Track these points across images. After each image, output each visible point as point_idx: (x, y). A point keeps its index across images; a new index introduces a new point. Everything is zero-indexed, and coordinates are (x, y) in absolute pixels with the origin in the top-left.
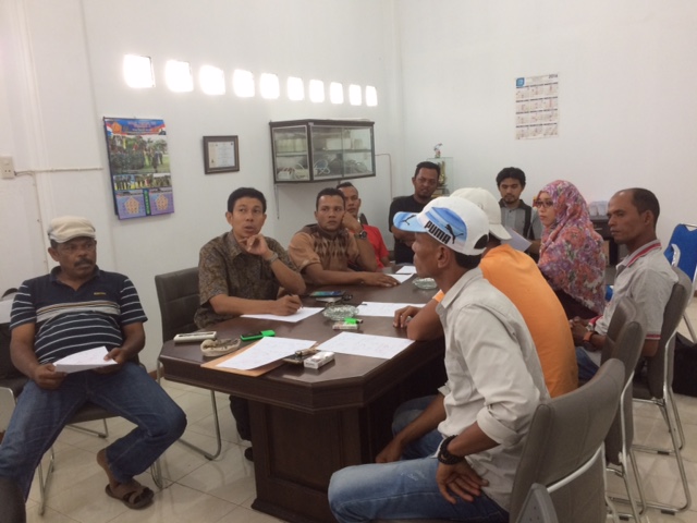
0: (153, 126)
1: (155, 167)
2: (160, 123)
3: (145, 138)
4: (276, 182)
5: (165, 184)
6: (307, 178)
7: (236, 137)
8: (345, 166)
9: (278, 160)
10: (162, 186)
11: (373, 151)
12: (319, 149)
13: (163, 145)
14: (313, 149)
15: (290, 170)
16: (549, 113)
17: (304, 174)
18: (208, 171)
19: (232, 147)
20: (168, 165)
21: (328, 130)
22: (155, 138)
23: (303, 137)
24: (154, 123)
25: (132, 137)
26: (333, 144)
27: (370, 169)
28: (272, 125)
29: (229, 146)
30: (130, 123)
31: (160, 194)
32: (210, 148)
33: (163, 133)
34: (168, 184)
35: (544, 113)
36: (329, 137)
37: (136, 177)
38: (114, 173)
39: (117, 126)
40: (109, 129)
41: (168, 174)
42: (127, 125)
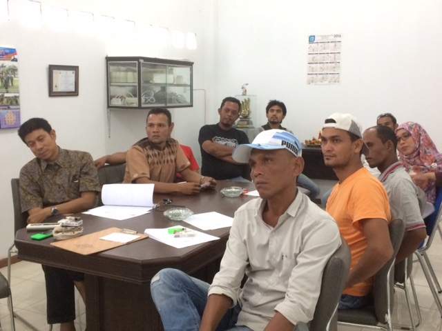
0: (6, 54)
1: (6, 88)
2: (13, 52)
4: (109, 107)
5: (14, 102)
6: (136, 105)
7: (78, 67)
8: (168, 97)
9: (112, 89)
10: (11, 104)
11: (191, 86)
12: (147, 82)
13: (14, 70)
14: (142, 82)
15: (122, 98)
16: (334, 65)
17: (134, 101)
18: (52, 94)
19: (74, 75)
20: (17, 87)
21: (154, 66)
22: (8, 64)
23: (134, 71)
24: (7, 51)
26: (158, 78)
27: (188, 100)
28: (108, 59)
29: (71, 74)
31: (10, 111)
32: (54, 75)
33: (15, 60)
34: (17, 103)
35: (330, 65)
36: (156, 72)
41: (17, 94)
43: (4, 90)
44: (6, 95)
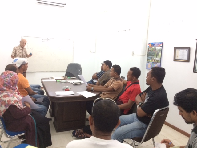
0: (159, 44)
3: (156, 48)
10: (157, 62)
18: (175, 60)
19: (187, 52)
25: (153, 47)
30: (154, 44)
31: (156, 64)
32: (176, 52)
37: (152, 59)
38: (148, 57)
39: (151, 45)
40: (149, 46)
41: (160, 59)
42: (153, 44)
43: (156, 57)
44: (156, 59)
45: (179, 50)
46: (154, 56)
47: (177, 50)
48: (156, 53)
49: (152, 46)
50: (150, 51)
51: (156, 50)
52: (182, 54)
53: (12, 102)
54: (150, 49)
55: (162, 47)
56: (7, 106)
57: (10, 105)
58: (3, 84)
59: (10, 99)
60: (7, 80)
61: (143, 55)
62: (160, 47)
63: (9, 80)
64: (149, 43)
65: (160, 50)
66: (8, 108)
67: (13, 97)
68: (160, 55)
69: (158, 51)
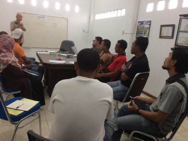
3: (145, 26)
18: (161, 37)
32: (162, 29)
38: (136, 35)
39: (140, 23)
40: (138, 24)
41: (147, 37)
42: (142, 23)
43: (144, 35)
45: (165, 27)
46: (142, 34)
47: (163, 28)
48: (144, 31)
49: (141, 25)
50: (139, 29)
51: (145, 28)
52: (168, 31)
53: (10, 62)
54: (139, 28)
55: (150, 25)
56: (6, 65)
57: (8, 64)
58: (3, 46)
59: (8, 59)
60: (6, 42)
61: (132, 33)
62: (148, 25)
63: (8, 42)
64: (139, 22)
65: (147, 28)
66: (6, 67)
67: (11, 58)
68: (148, 33)
69: (146, 29)
